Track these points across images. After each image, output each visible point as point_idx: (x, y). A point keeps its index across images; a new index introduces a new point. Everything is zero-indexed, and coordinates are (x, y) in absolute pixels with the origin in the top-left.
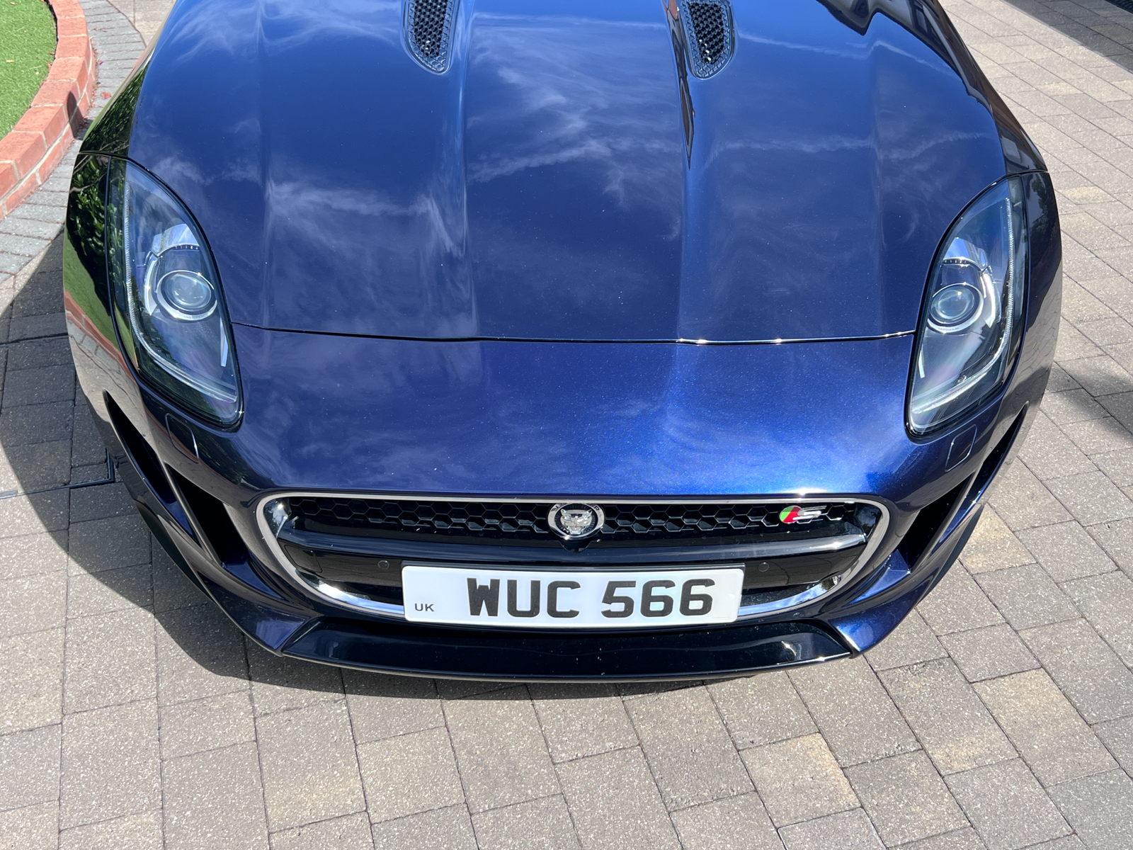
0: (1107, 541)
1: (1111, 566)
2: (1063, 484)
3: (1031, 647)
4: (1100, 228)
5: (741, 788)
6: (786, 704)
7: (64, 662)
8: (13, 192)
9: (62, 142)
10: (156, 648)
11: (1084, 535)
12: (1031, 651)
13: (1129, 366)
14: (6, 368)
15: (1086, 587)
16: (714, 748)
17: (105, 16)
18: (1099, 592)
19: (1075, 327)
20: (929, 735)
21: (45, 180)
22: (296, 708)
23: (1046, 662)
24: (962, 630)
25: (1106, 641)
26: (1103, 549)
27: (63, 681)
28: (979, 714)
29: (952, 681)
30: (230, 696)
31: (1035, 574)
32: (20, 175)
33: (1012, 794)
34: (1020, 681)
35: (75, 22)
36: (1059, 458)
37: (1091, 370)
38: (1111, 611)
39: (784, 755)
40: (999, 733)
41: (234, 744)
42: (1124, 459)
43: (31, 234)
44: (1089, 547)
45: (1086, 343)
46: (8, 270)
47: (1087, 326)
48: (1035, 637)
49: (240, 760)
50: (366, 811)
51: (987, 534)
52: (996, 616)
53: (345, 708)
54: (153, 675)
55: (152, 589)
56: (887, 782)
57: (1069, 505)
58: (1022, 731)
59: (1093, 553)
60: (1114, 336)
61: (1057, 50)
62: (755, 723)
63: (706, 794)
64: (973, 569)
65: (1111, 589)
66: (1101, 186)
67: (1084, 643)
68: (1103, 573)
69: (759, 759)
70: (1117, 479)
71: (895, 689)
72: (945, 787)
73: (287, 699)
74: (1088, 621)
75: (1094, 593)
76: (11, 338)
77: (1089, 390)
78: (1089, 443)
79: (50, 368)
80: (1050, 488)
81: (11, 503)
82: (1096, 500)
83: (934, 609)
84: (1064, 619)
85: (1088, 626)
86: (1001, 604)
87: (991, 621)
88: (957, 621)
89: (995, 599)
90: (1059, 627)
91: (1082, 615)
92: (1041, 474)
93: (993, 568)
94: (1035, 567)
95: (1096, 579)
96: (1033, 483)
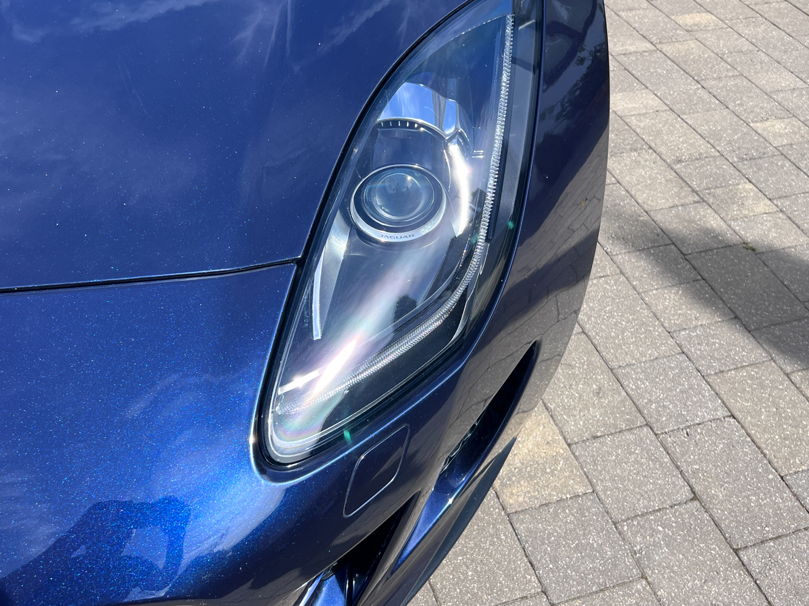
0: (683, 455)
1: (686, 493)
2: (637, 373)
4: (709, 56)
11: (656, 447)
13: (727, 215)
15: (651, 528)
18: (667, 535)
19: (672, 168)
26: (678, 467)
31: (589, 509)
36: (636, 337)
37: (685, 220)
38: (679, 567)
42: (713, 336)
45: (682, 187)
47: (685, 167)
52: (530, 581)
57: (642, 402)
59: (665, 474)
60: (714, 179)
64: (510, 505)
65: (683, 531)
66: (715, 13)
68: (675, 505)
70: (703, 364)
75: (661, 537)
77: (680, 246)
78: (674, 315)
80: (621, 379)
82: (674, 396)
83: (450, 574)
84: (618, 581)
85: (648, 592)
86: (539, 561)
87: (522, 590)
88: (478, 592)
89: (533, 553)
90: (610, 596)
91: (642, 574)
92: (613, 360)
93: (537, 503)
94: (590, 500)
95: (666, 515)
96: (602, 374)
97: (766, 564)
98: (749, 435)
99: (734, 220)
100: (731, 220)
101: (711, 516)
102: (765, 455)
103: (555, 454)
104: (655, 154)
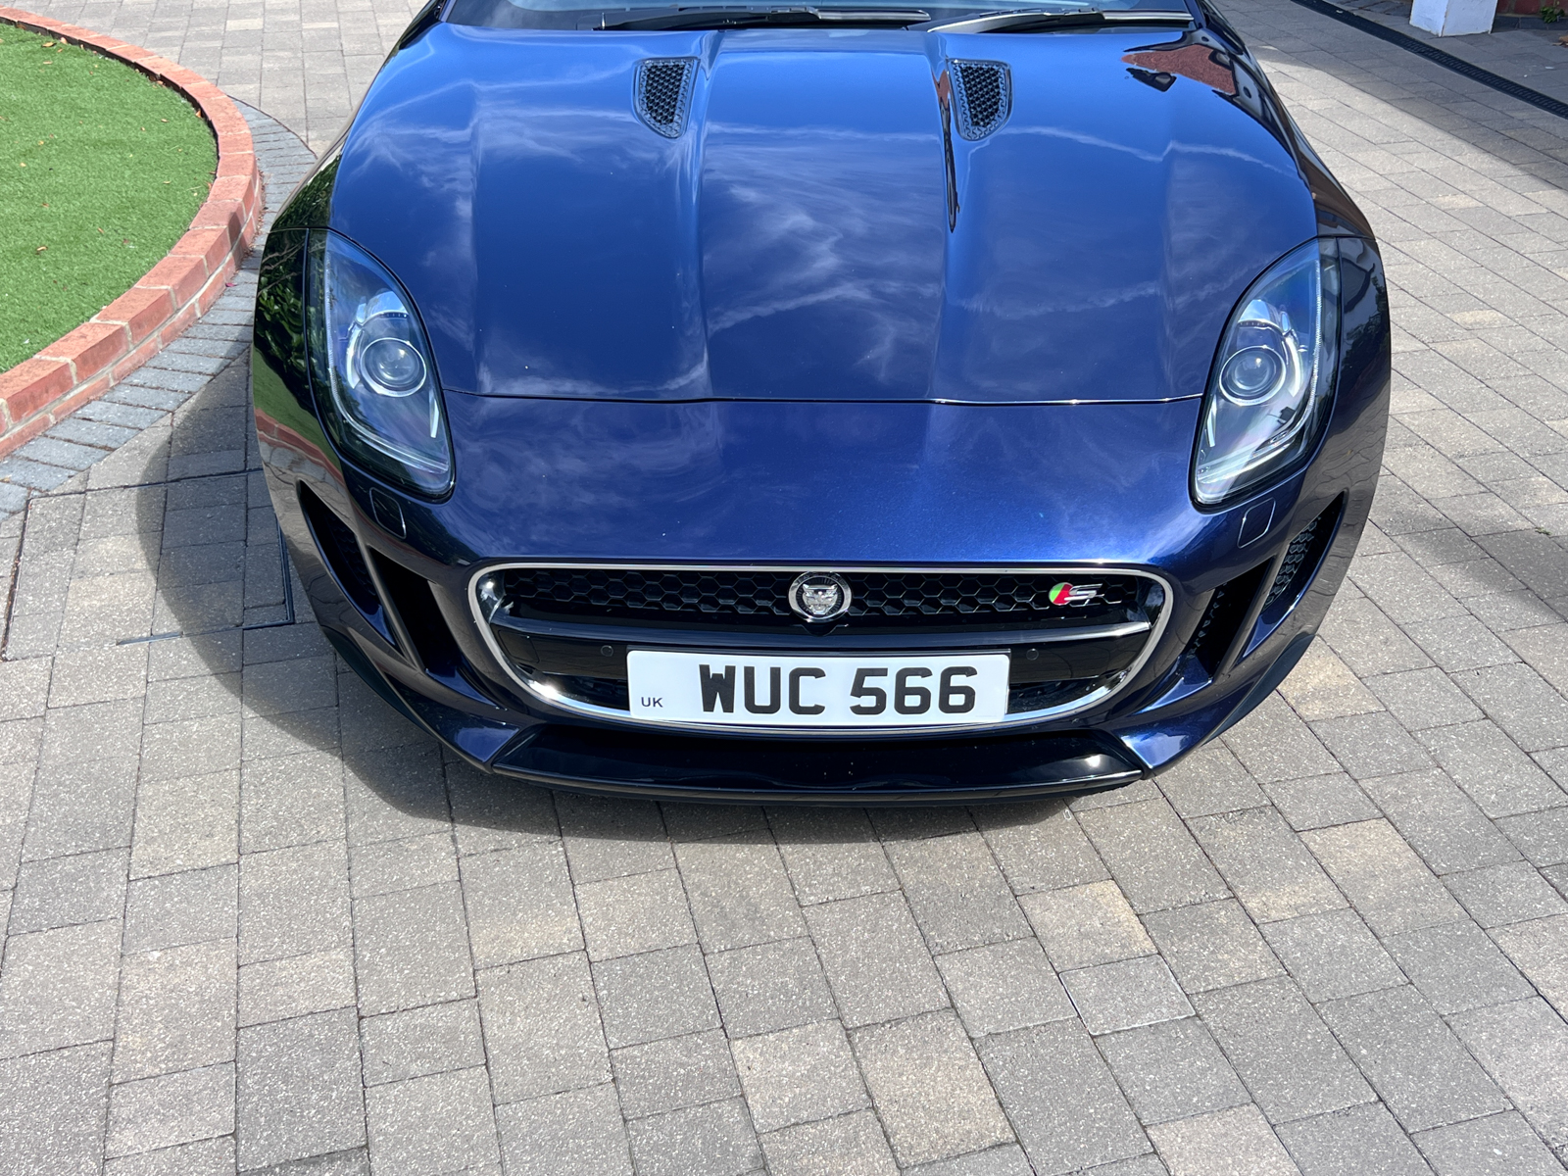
0: (1474, 688)
1: (1478, 714)
2: (1424, 629)
3: (1372, 797)
4: (1495, 355)
5: (1018, 932)
6: (1075, 851)
7: (239, 803)
8: (168, 323)
9: (225, 270)
10: (345, 790)
11: (1447, 682)
12: (1372, 800)
13: (1517, 504)
14: (165, 508)
15: (1444, 736)
16: (987, 893)
17: (272, 136)
18: (1461, 741)
19: (1453, 463)
20: (1243, 883)
21: (205, 313)
22: (505, 849)
23: (1390, 811)
24: (1291, 778)
25: (1464, 792)
26: (1469, 697)
27: (239, 822)
28: (1305, 864)
29: (1274, 830)
30: (430, 837)
31: (1383, 722)
32: (177, 303)
33: (1339, 943)
34: (1356, 830)
35: (239, 138)
36: (1421, 601)
37: (1470, 508)
38: (1473, 761)
39: (1070, 901)
40: (1328, 882)
41: (435, 884)
42: (1503, 603)
43: (190, 369)
44: (1452, 694)
45: (1465, 480)
46: (165, 407)
47: (1469, 461)
48: (1378, 787)
49: (441, 898)
50: (585, 950)
51: (1327, 680)
52: (1332, 764)
53: (561, 849)
54: (342, 816)
55: (340, 732)
56: (1190, 930)
57: (1430, 650)
58: (1356, 881)
59: (1457, 700)
60: (1502, 472)
61: (1456, 158)
62: (1038, 869)
63: (976, 939)
64: (1307, 716)
65: (1476, 739)
66: (1502, 310)
67: (1437, 793)
68: (1467, 722)
69: (1041, 905)
70: (1492, 624)
71: (1205, 836)
72: (1259, 935)
73: (494, 840)
74: (1444, 771)
75: (1454, 742)
76: (170, 477)
77: (1465, 530)
78: (1461, 585)
79: (217, 508)
80: (1408, 633)
81: (176, 644)
82: (1464, 646)
83: (1257, 757)
84: (1415, 768)
85: (1444, 775)
86: (1339, 752)
87: (1326, 769)
88: (1285, 769)
89: (1333, 747)
90: (1408, 777)
91: (1437, 764)
92: (1398, 618)
93: (1333, 716)
94: (1384, 715)
95: (1458, 728)
96: (1388, 628)
97: (1556, 762)
98: (1541, 676)
99: (1525, 508)
100: (1522, 508)
101: (1503, 730)
102: (1557, 691)
103: (1346, 683)
104: (1433, 450)
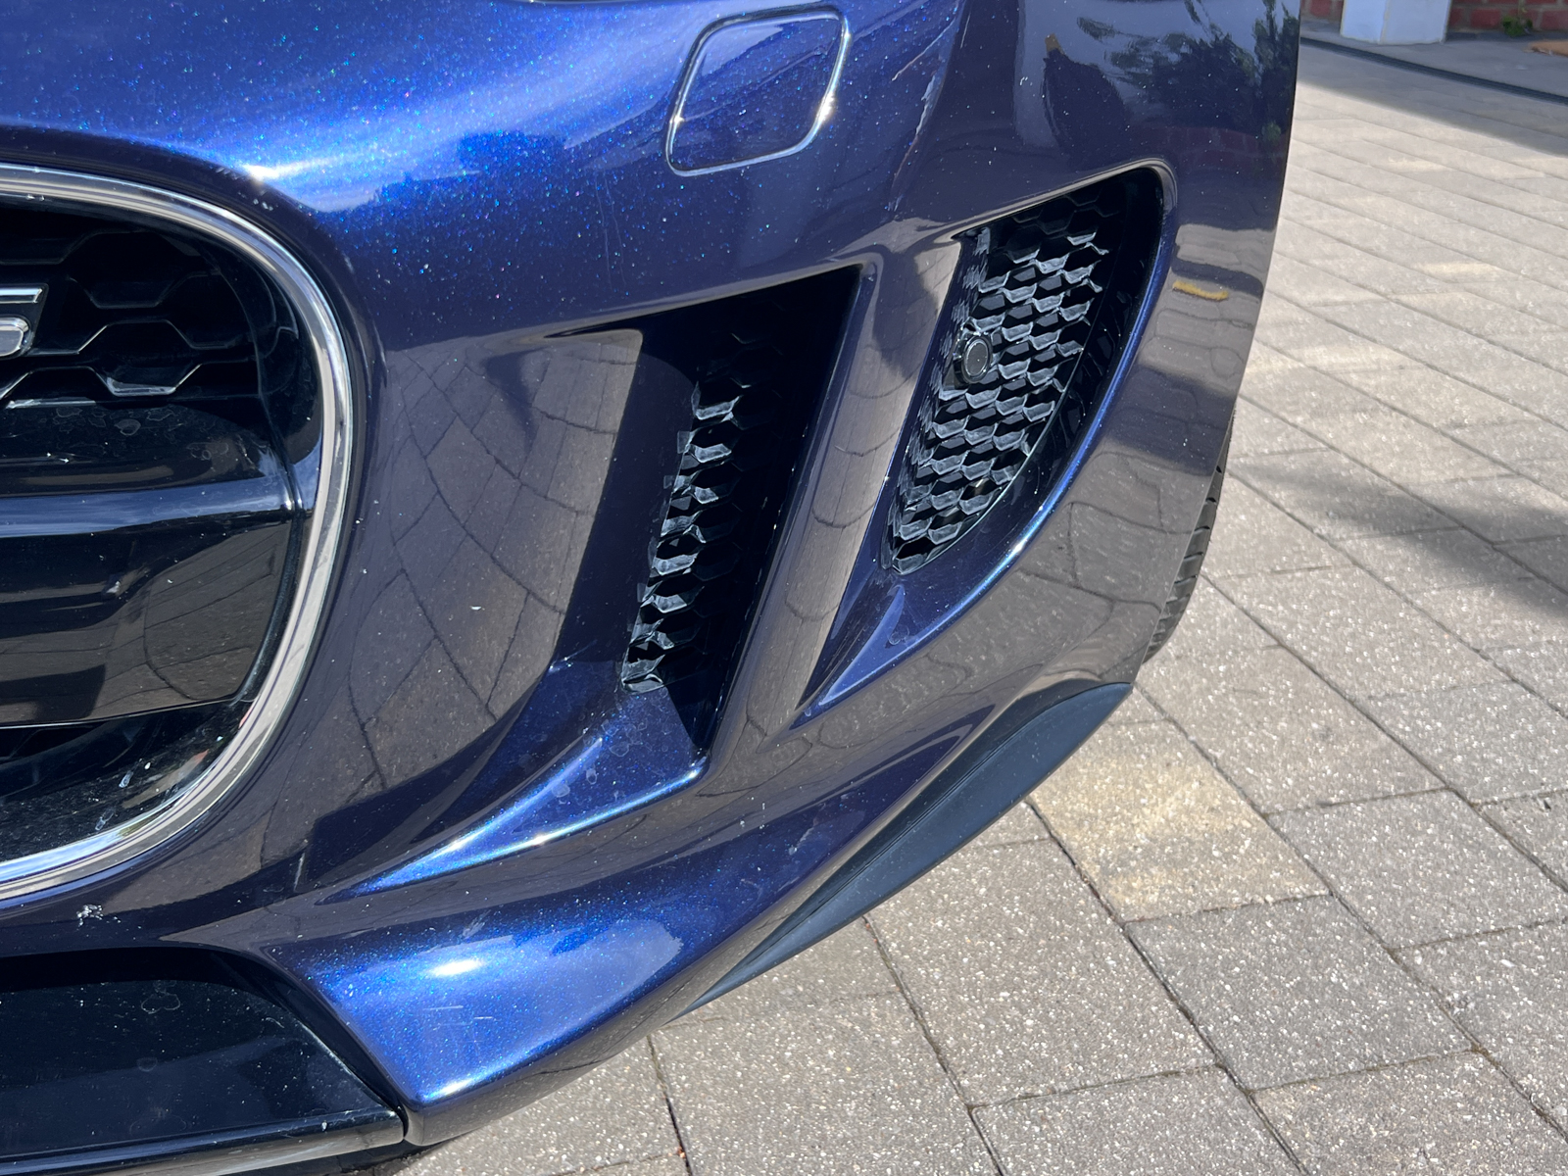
0: (1544, 839)
2: (1413, 708)
4: (1496, 308)
11: (1476, 825)
18: (1529, 977)
19: (1444, 434)
26: (1534, 860)
31: (1322, 923)
36: (1401, 655)
37: (1484, 498)
44: (1492, 854)
45: (1469, 458)
47: (1472, 433)
52: (1184, 1043)
57: (1427, 753)
59: (1505, 870)
60: (1536, 448)
64: (1127, 907)
66: (1498, 263)
67: (1482, 1134)
68: (1537, 924)
74: (1495, 1063)
77: (1479, 532)
78: (1483, 626)
80: (1376, 717)
82: (1506, 744)
83: (979, 1022)
84: (1412, 1055)
85: (1494, 1078)
86: (1205, 1009)
87: (1165, 1059)
88: (1051, 1059)
89: (1187, 993)
90: (1394, 1081)
91: (1472, 1043)
92: (1353, 687)
93: (1192, 908)
94: (1324, 907)
95: (1517, 940)
96: (1330, 707)
103: (1230, 827)
104: (1406, 417)
